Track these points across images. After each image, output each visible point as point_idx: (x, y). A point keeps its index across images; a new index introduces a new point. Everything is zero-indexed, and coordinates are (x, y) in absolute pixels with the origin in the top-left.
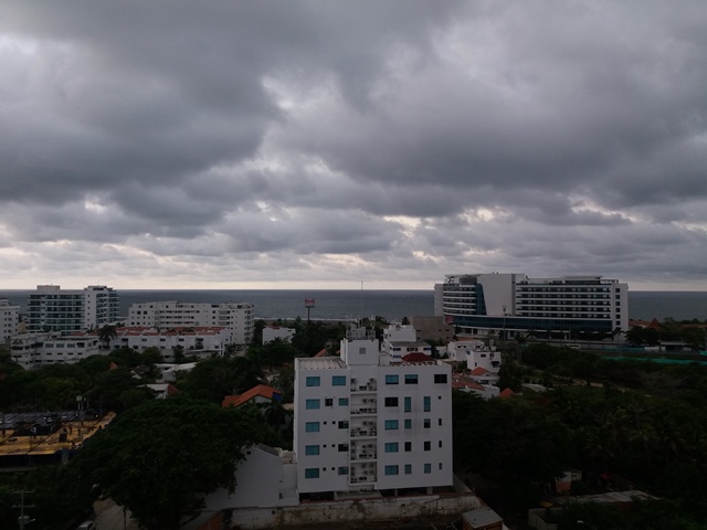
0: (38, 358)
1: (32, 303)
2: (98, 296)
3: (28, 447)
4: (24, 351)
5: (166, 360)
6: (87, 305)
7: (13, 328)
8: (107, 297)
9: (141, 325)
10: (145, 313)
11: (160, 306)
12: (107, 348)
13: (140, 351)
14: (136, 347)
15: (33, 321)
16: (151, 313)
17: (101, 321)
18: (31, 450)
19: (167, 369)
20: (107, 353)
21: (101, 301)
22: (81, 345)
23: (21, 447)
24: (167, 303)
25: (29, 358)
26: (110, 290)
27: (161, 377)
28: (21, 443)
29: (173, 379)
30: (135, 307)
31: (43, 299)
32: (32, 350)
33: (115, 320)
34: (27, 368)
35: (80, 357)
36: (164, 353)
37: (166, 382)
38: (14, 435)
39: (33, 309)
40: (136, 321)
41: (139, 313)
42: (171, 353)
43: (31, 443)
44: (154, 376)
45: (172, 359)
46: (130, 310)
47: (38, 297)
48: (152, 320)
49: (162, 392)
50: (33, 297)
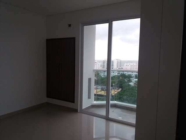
0: (105, 75)
1: (103, 62)
2: (117, 61)
3: (104, 93)
4: (102, 73)
5: (133, 78)
6: (115, 63)
7: (100, 68)
8: (119, 62)
9: (127, 68)
10: (128, 66)
11: (132, 64)
12: (119, 73)
13: (127, 75)
14: (126, 74)
15: (103, 67)
16: (129, 66)
17: (118, 67)
18: (104, 94)
19: (133, 80)
20: (119, 75)
21: (118, 62)
22: (114, 72)
23: (103, 93)
24: (133, 63)
25: (103, 75)
26: (120, 60)
27: (132, 82)
28: (102, 92)
29: (135, 82)
30: (126, 64)
31: (105, 62)
32: (103, 73)
33: (121, 67)
34: (103, 77)
35: (113, 75)
36: (133, 76)
37: (133, 83)
38: (101, 90)
39: (103, 64)
40: (126, 67)
41: (127, 65)
42: (134, 76)
43: (104, 92)
44: (130, 81)
45: (135, 78)
46: (125, 65)
47: (105, 61)
48: (130, 67)
49: (132, 85)
50: (103, 61)
